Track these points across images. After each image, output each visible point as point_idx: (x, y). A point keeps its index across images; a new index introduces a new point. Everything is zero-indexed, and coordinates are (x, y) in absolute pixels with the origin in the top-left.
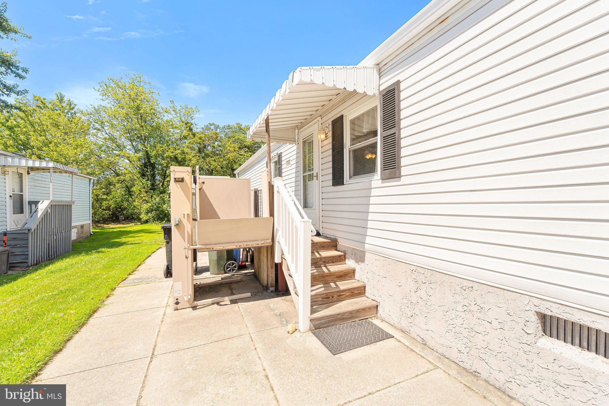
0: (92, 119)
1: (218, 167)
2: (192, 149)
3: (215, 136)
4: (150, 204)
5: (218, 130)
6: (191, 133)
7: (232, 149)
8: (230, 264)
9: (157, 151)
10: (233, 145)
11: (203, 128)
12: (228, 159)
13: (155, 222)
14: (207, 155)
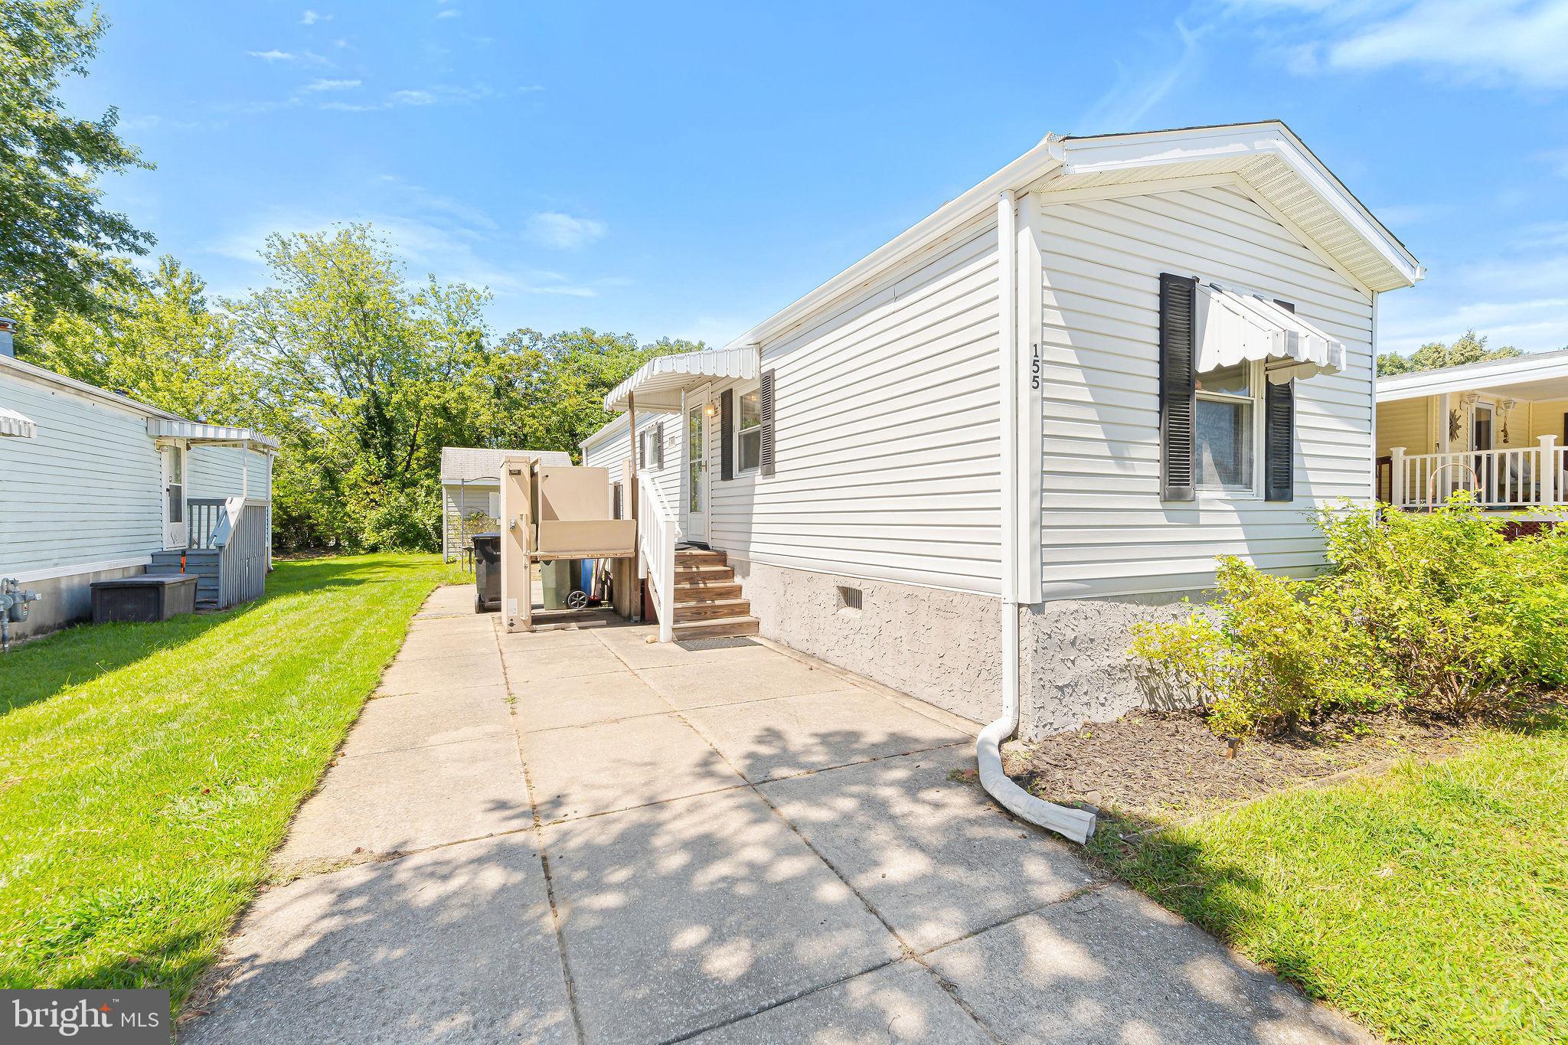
0: (250, 319)
1: (541, 428)
2: (480, 388)
3: (533, 362)
4: (386, 511)
5: (540, 345)
6: (480, 356)
7: (572, 389)
8: (575, 596)
9: (404, 395)
10: (573, 379)
11: (503, 340)
12: (564, 412)
13: (396, 548)
14: (516, 404)
